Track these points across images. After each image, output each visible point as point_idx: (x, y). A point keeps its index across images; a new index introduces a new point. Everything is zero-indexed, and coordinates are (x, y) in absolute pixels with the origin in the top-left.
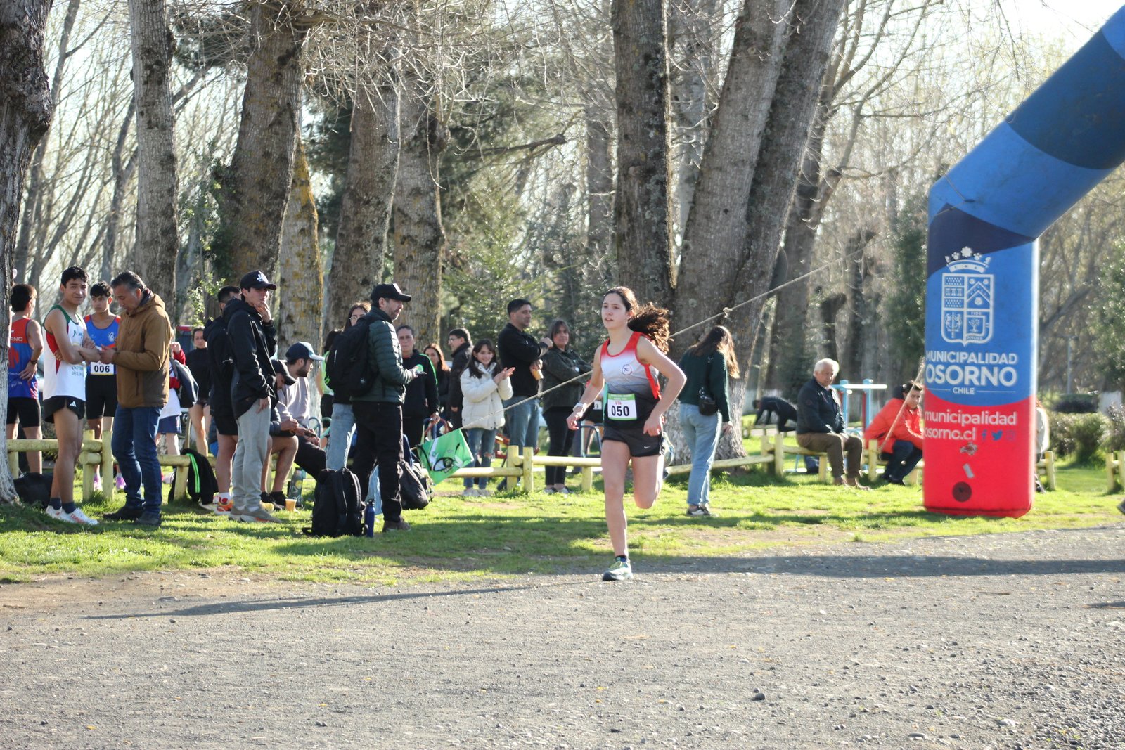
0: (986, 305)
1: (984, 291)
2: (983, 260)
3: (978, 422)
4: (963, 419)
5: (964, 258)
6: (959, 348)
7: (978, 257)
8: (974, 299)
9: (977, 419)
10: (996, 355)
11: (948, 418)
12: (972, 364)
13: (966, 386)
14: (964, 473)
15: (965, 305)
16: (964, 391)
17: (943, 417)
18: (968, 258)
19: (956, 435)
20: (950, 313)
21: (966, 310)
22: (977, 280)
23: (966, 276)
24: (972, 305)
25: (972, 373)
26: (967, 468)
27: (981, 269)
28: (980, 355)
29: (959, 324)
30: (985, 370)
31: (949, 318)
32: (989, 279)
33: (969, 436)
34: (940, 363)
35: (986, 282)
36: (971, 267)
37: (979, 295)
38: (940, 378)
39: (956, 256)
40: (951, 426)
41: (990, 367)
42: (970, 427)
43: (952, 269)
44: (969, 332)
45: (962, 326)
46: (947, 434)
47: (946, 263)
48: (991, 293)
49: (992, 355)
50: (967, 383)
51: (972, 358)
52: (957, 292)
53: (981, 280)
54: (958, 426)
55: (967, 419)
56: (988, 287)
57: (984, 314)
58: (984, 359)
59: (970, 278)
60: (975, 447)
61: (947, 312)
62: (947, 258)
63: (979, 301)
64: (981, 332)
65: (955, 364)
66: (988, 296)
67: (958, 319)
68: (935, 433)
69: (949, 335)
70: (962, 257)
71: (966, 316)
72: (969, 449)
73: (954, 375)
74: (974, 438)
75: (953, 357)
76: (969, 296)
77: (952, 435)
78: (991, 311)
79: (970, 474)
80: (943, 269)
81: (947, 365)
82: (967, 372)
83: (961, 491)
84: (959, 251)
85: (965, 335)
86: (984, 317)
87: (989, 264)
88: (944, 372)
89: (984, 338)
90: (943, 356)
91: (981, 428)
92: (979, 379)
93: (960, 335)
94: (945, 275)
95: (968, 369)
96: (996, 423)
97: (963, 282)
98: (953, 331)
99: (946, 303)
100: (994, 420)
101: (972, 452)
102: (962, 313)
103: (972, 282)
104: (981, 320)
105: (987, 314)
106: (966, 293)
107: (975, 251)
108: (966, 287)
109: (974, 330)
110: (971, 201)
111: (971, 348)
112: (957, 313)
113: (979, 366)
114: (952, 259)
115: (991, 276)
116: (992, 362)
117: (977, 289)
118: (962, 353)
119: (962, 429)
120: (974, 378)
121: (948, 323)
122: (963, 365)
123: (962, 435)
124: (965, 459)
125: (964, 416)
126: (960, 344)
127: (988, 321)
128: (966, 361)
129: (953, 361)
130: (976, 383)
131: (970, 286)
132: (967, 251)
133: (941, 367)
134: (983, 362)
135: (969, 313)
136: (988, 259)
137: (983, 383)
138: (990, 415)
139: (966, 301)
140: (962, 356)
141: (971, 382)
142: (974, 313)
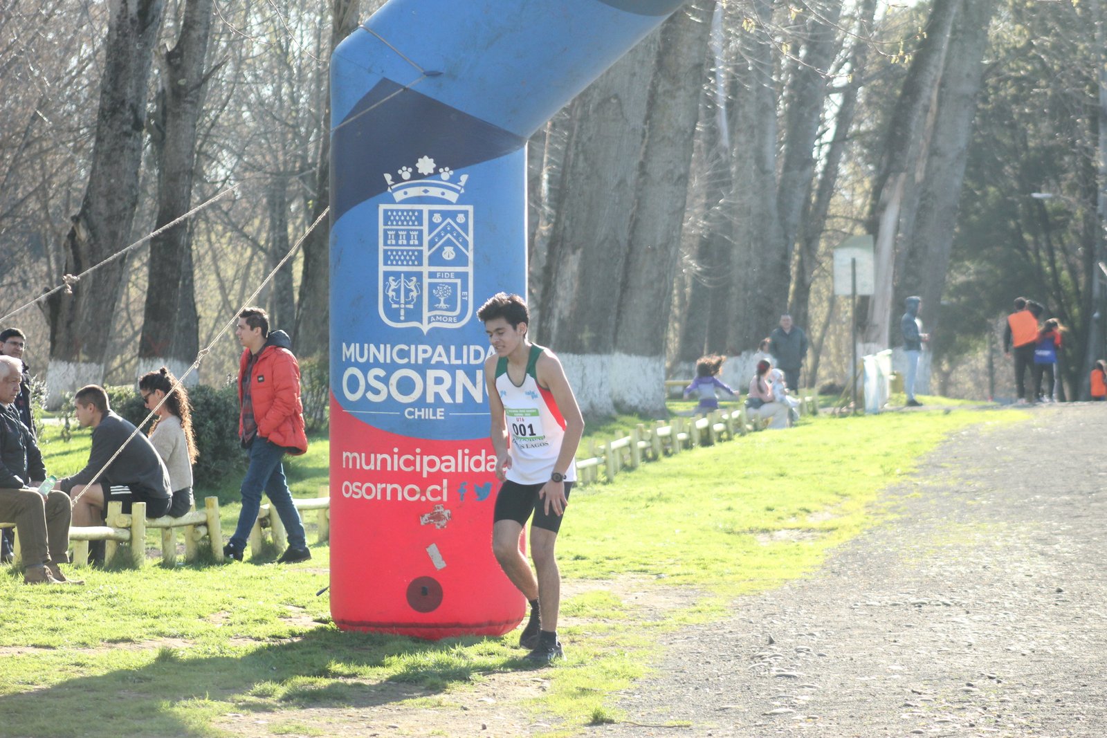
0: (461, 260)
1: (459, 235)
2: (454, 180)
3: (453, 469)
4: (423, 464)
5: (422, 176)
6: (415, 337)
7: (446, 174)
8: (441, 249)
9: (450, 464)
10: (479, 348)
11: (396, 463)
12: (439, 365)
13: (429, 406)
14: (428, 560)
15: (425, 261)
16: (426, 414)
17: (384, 461)
18: (430, 175)
19: (412, 493)
20: (397, 275)
21: (426, 269)
22: (445, 214)
23: (426, 208)
24: (436, 259)
25: (439, 381)
26: (433, 550)
27: (452, 196)
28: (453, 348)
29: (414, 294)
30: (460, 374)
31: (393, 285)
32: (466, 213)
33: (434, 493)
34: (377, 364)
35: (461, 218)
36: (434, 192)
37: (449, 243)
38: (377, 392)
39: (406, 173)
40: (402, 478)
41: (470, 372)
42: (436, 478)
43: (399, 196)
44: (431, 308)
45: (420, 297)
46: (394, 491)
47: (386, 186)
48: (470, 239)
49: (472, 348)
50: (430, 399)
51: (439, 354)
52: (408, 238)
53: (453, 215)
54: (415, 477)
55: (432, 464)
56: (465, 227)
57: (457, 275)
58: (459, 356)
59: (431, 213)
60: (446, 513)
61: (387, 275)
62: (388, 177)
63: (449, 253)
64: (453, 309)
65: (408, 366)
66: (465, 244)
67: (412, 286)
68: (369, 491)
69: (393, 315)
70: (416, 175)
71: (426, 281)
72: (439, 517)
73: (406, 386)
74: (445, 499)
75: (402, 354)
76: (432, 244)
77: (403, 494)
78: (470, 269)
79: (439, 563)
80: (380, 196)
81: (391, 368)
82: (430, 381)
83: (424, 592)
84: (412, 163)
85: (426, 314)
86: (459, 281)
87: (465, 187)
88: (385, 380)
89: (460, 318)
90: (384, 353)
91: (456, 479)
92: (452, 392)
93: (415, 314)
94: (382, 207)
95: (431, 374)
96: (482, 469)
97: (420, 220)
98: (402, 307)
99: (386, 258)
100: (478, 464)
101: (443, 523)
102: (419, 275)
103: (437, 218)
104: (454, 286)
105: (463, 276)
106: (426, 238)
107: (440, 164)
108: (425, 228)
109: (442, 305)
110: (433, 75)
111: (436, 337)
112: (408, 275)
113: (452, 369)
114: (398, 179)
115: (470, 208)
116: (472, 362)
117: (445, 229)
118: (421, 348)
119: (424, 484)
120: (443, 390)
121: (391, 293)
122: (422, 369)
123: (423, 493)
124: (430, 535)
125: (426, 459)
126: (419, 330)
127: (465, 288)
128: (427, 361)
129: (405, 361)
130: (447, 399)
131: (433, 226)
132: (426, 165)
133: (381, 373)
134: (459, 362)
135: (432, 275)
136: (464, 178)
137: (459, 399)
138: (471, 456)
139: (426, 254)
140: (420, 352)
141: (437, 395)
142: (442, 275)
